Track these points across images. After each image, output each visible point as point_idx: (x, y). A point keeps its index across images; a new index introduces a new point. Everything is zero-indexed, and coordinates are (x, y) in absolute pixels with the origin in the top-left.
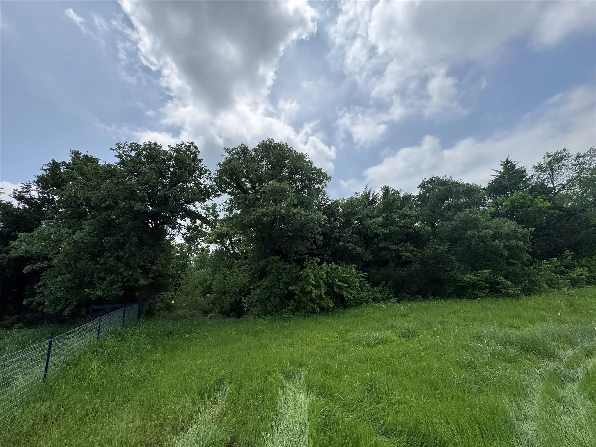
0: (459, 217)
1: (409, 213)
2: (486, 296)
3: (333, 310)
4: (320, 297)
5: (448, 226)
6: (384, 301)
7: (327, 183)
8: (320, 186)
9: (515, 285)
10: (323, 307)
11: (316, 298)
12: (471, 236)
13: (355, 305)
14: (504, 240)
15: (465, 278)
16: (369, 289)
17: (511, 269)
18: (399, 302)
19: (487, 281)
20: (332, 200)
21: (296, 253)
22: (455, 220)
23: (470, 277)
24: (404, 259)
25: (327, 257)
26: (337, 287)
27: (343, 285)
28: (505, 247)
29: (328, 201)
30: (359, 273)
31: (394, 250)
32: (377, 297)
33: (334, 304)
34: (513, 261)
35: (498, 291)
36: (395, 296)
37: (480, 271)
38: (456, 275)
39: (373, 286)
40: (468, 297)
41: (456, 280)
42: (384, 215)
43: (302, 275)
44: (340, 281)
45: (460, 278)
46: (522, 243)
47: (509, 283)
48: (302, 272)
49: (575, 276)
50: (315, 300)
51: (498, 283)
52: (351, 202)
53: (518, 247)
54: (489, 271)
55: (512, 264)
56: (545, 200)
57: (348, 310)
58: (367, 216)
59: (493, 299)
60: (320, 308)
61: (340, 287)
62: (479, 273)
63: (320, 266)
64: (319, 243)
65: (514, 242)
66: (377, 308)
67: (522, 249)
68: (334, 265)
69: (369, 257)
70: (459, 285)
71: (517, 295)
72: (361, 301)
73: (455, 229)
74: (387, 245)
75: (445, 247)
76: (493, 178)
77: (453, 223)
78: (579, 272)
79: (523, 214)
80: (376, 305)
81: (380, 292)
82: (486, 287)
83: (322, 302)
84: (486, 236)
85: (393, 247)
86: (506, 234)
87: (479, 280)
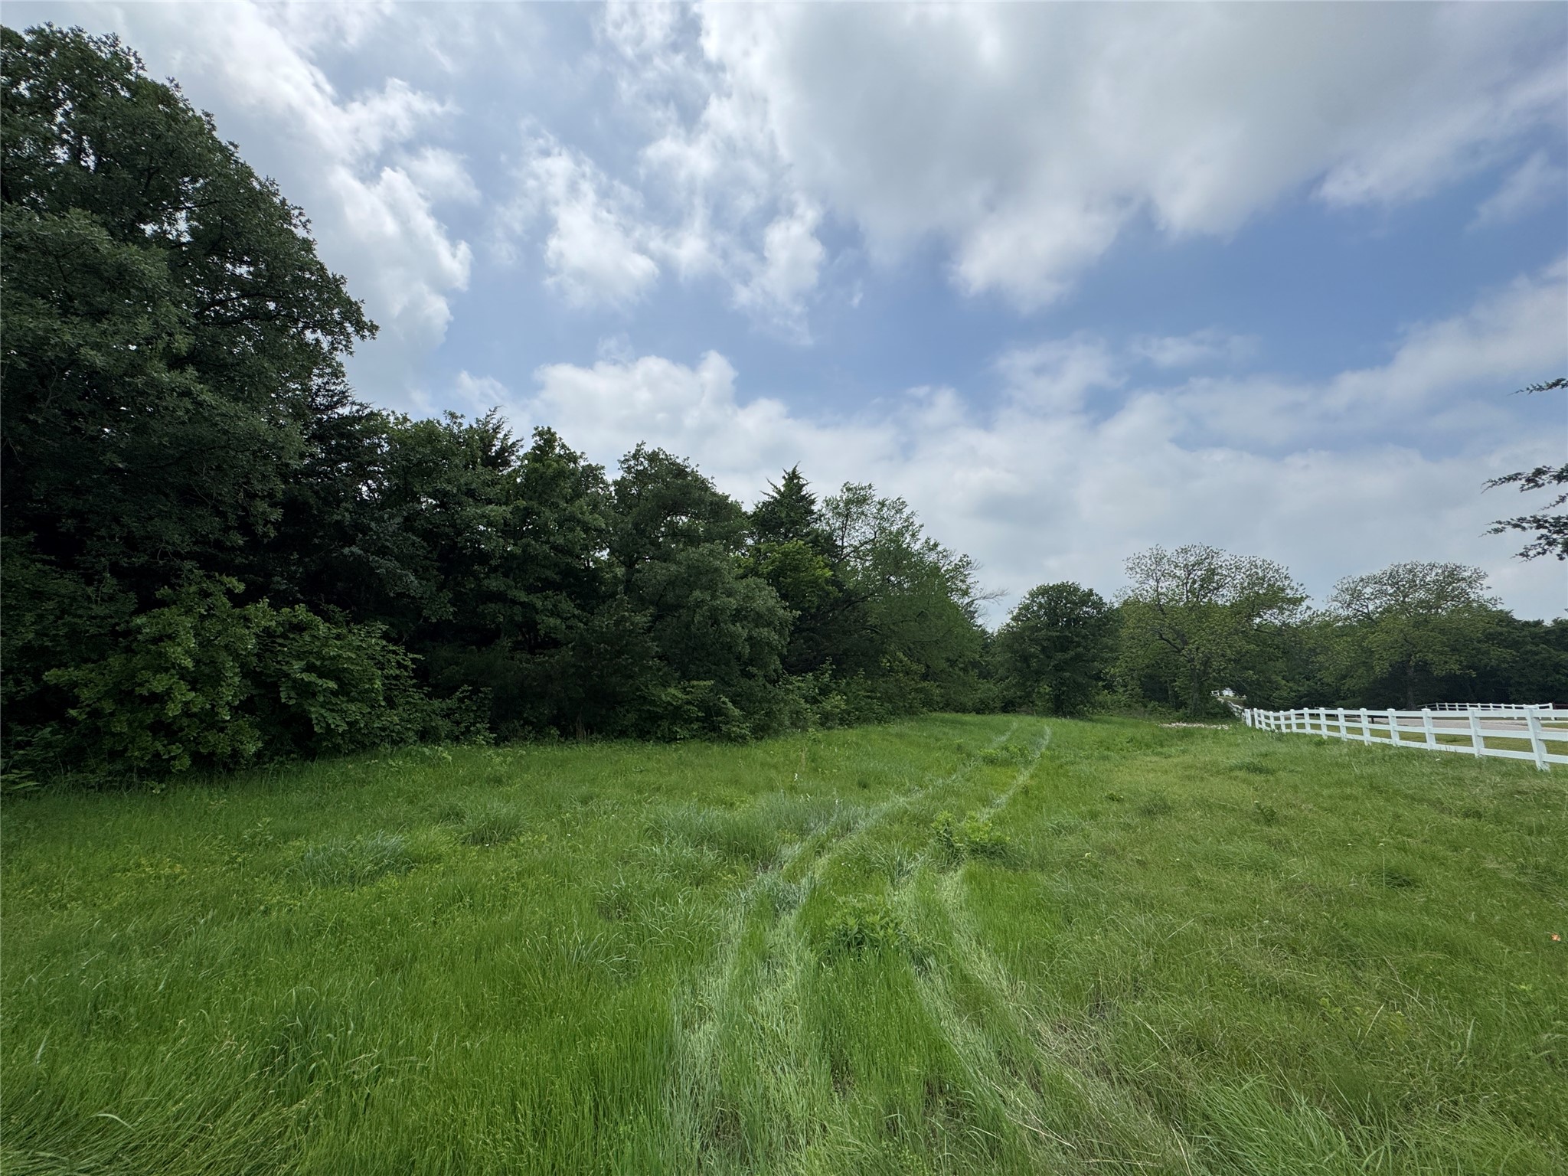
0: (688, 558)
1: (588, 517)
2: (693, 737)
3: (255, 764)
4: (209, 720)
5: (663, 571)
6: (457, 739)
7: (355, 339)
8: (325, 343)
9: (745, 717)
10: (212, 754)
11: (185, 722)
12: (699, 604)
13: (353, 751)
14: (751, 626)
15: (663, 696)
16: (415, 705)
17: (745, 683)
18: (497, 744)
19: (703, 705)
20: (361, 405)
21: (131, 543)
22: (679, 563)
23: (673, 693)
24: (542, 633)
25: (280, 583)
26: (293, 688)
27: (320, 682)
28: (750, 638)
29: (343, 405)
30: (394, 652)
31: (522, 604)
32: (436, 728)
33: (266, 743)
34: (754, 670)
35: (715, 729)
36: (489, 729)
37: (695, 683)
38: (647, 687)
39: (429, 696)
40: (658, 738)
41: (645, 698)
42: (522, 503)
43: (139, 630)
44: (310, 668)
45: (654, 695)
46: (776, 637)
47: (737, 712)
48: (139, 621)
49: (829, 708)
50: (181, 729)
51: (720, 712)
52: (428, 433)
53: (768, 644)
54: (709, 683)
55: (751, 676)
56: (826, 565)
57: (315, 766)
58: (470, 493)
59: (704, 744)
60: (196, 757)
61: (306, 691)
62: (693, 687)
63: (237, 611)
64: (260, 529)
65: (765, 632)
66: (424, 759)
67: (773, 648)
68: (302, 612)
69: (441, 609)
70: (649, 710)
71: (743, 737)
72: (376, 736)
73: (672, 583)
74: (509, 587)
75: (642, 619)
76: (766, 498)
77: (673, 568)
78: (836, 702)
79: (790, 584)
80: (426, 750)
81: (448, 714)
82: (698, 719)
83: (212, 737)
84: (723, 610)
85: (523, 597)
86: (757, 613)
87: (689, 703)
